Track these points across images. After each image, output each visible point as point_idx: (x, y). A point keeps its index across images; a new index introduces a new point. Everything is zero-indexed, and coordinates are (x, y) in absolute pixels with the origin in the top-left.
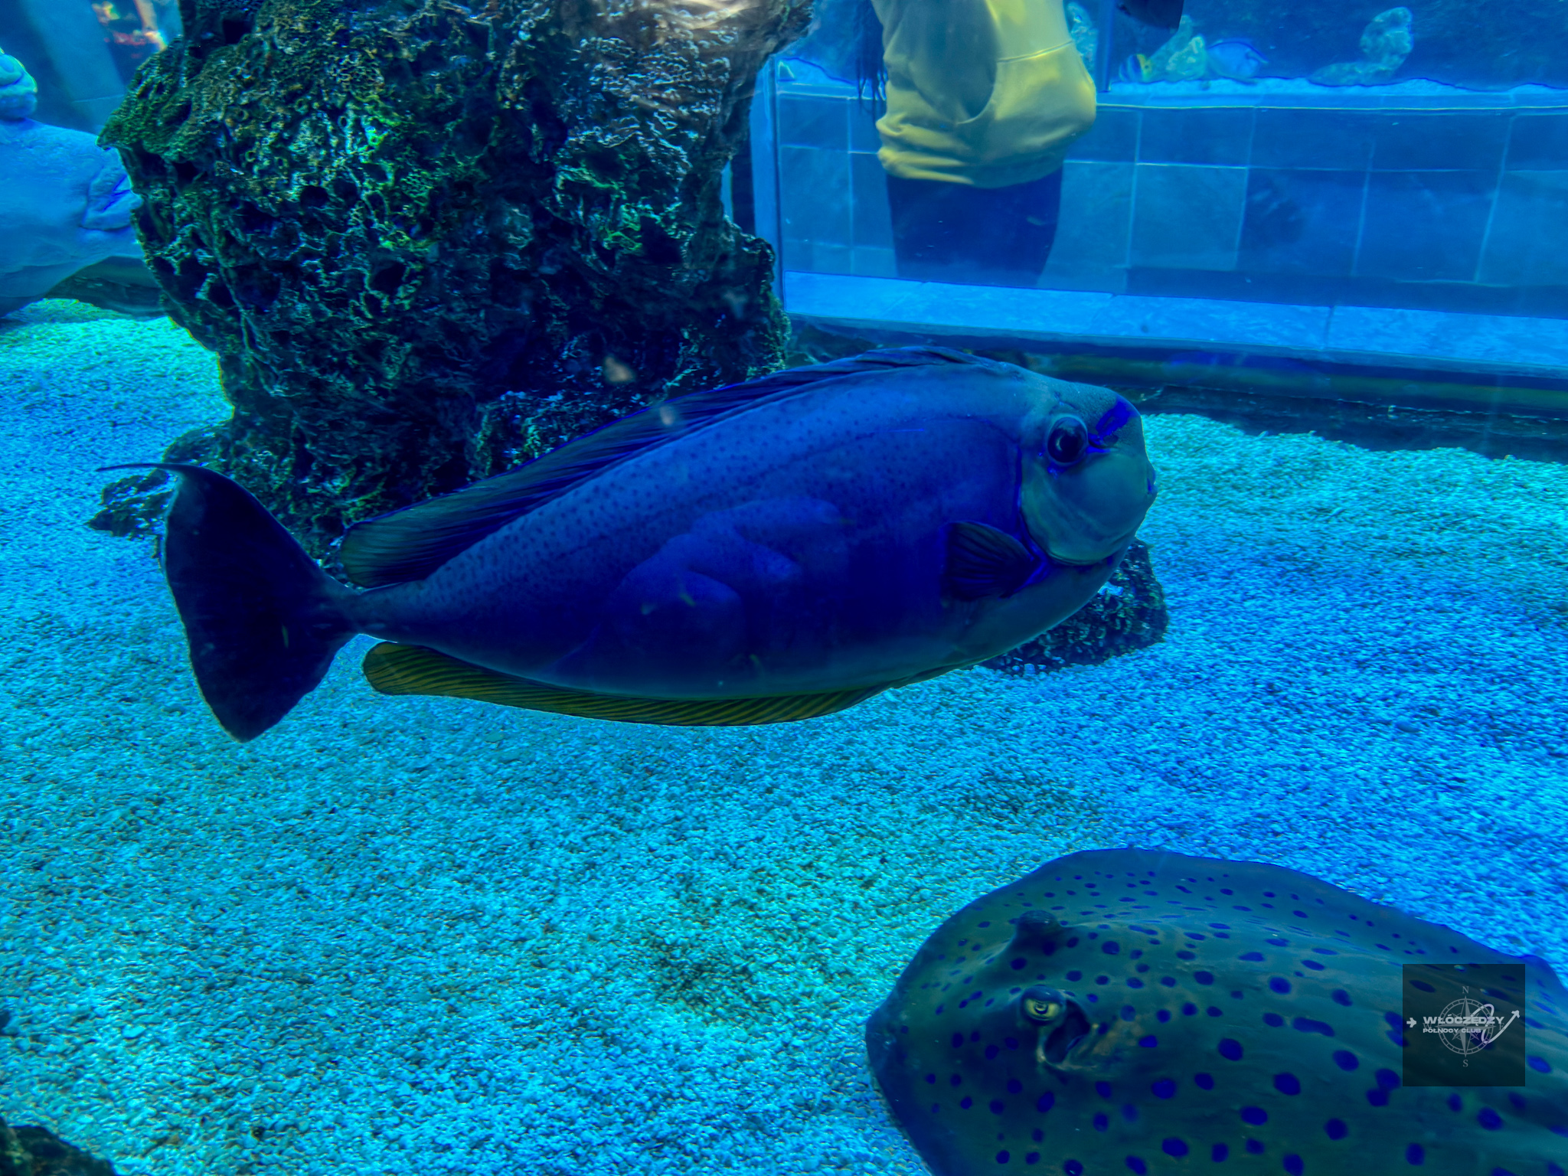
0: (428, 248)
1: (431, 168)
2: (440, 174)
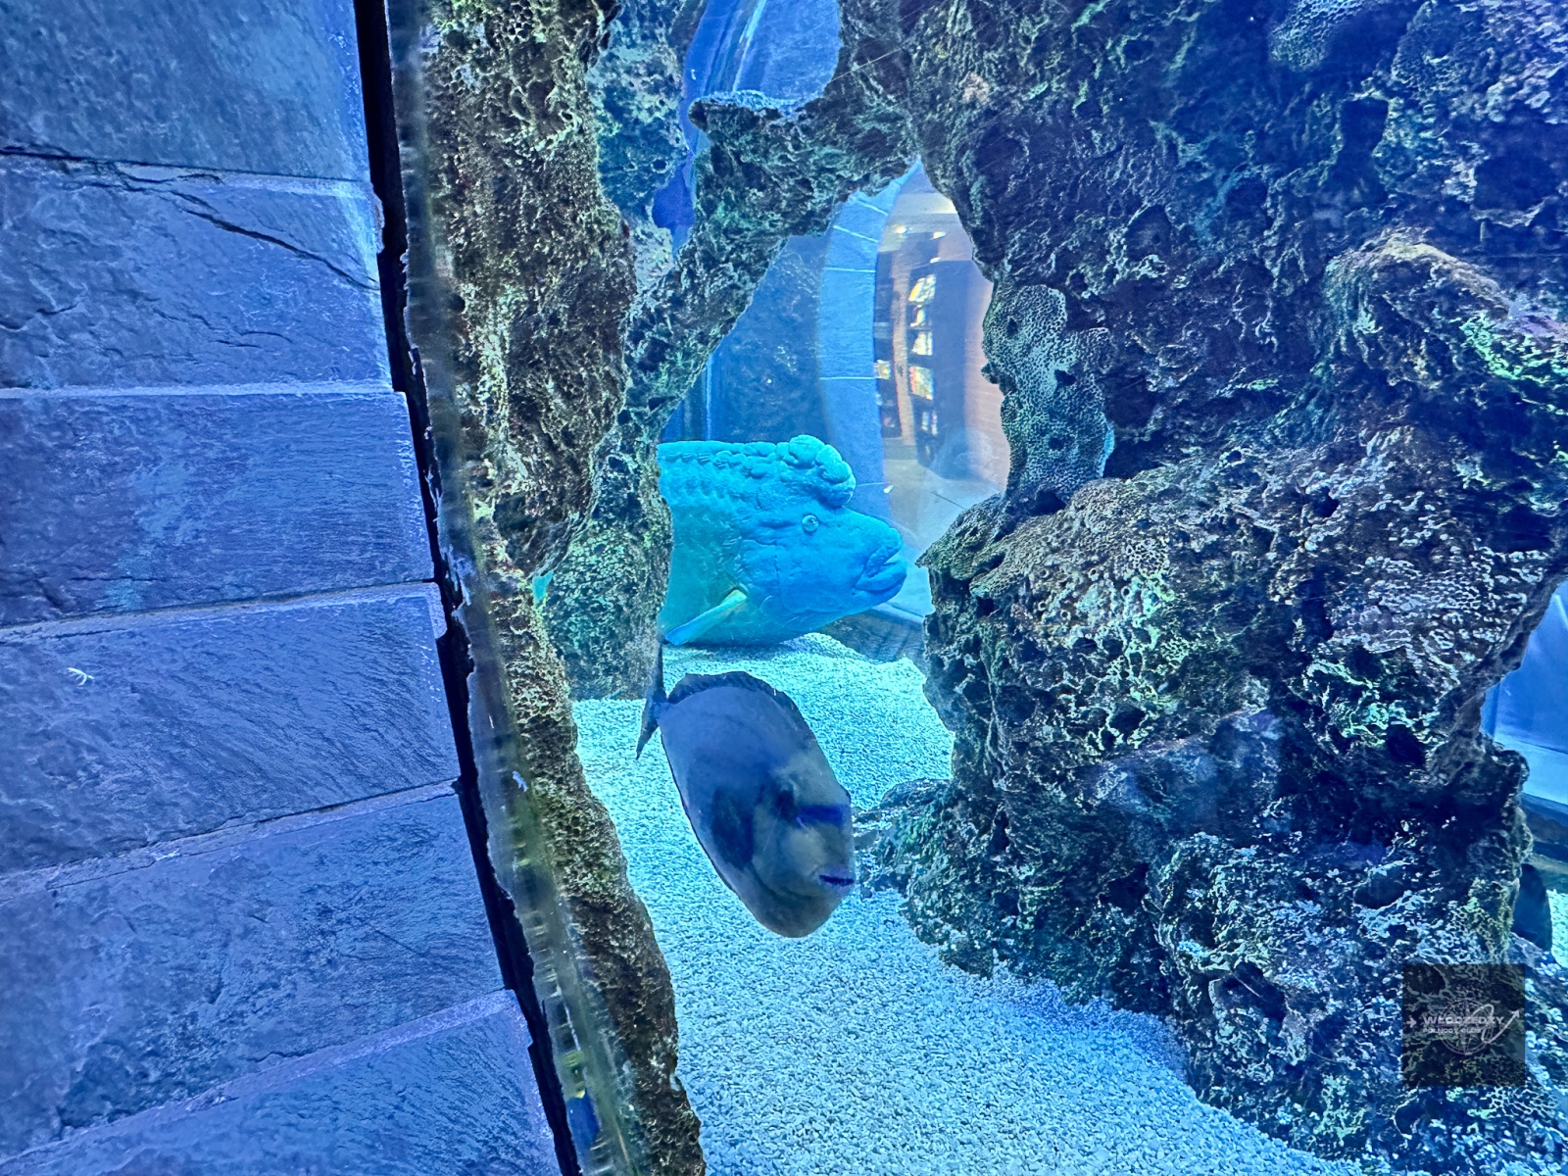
1: (1191, 638)
2: (1196, 645)
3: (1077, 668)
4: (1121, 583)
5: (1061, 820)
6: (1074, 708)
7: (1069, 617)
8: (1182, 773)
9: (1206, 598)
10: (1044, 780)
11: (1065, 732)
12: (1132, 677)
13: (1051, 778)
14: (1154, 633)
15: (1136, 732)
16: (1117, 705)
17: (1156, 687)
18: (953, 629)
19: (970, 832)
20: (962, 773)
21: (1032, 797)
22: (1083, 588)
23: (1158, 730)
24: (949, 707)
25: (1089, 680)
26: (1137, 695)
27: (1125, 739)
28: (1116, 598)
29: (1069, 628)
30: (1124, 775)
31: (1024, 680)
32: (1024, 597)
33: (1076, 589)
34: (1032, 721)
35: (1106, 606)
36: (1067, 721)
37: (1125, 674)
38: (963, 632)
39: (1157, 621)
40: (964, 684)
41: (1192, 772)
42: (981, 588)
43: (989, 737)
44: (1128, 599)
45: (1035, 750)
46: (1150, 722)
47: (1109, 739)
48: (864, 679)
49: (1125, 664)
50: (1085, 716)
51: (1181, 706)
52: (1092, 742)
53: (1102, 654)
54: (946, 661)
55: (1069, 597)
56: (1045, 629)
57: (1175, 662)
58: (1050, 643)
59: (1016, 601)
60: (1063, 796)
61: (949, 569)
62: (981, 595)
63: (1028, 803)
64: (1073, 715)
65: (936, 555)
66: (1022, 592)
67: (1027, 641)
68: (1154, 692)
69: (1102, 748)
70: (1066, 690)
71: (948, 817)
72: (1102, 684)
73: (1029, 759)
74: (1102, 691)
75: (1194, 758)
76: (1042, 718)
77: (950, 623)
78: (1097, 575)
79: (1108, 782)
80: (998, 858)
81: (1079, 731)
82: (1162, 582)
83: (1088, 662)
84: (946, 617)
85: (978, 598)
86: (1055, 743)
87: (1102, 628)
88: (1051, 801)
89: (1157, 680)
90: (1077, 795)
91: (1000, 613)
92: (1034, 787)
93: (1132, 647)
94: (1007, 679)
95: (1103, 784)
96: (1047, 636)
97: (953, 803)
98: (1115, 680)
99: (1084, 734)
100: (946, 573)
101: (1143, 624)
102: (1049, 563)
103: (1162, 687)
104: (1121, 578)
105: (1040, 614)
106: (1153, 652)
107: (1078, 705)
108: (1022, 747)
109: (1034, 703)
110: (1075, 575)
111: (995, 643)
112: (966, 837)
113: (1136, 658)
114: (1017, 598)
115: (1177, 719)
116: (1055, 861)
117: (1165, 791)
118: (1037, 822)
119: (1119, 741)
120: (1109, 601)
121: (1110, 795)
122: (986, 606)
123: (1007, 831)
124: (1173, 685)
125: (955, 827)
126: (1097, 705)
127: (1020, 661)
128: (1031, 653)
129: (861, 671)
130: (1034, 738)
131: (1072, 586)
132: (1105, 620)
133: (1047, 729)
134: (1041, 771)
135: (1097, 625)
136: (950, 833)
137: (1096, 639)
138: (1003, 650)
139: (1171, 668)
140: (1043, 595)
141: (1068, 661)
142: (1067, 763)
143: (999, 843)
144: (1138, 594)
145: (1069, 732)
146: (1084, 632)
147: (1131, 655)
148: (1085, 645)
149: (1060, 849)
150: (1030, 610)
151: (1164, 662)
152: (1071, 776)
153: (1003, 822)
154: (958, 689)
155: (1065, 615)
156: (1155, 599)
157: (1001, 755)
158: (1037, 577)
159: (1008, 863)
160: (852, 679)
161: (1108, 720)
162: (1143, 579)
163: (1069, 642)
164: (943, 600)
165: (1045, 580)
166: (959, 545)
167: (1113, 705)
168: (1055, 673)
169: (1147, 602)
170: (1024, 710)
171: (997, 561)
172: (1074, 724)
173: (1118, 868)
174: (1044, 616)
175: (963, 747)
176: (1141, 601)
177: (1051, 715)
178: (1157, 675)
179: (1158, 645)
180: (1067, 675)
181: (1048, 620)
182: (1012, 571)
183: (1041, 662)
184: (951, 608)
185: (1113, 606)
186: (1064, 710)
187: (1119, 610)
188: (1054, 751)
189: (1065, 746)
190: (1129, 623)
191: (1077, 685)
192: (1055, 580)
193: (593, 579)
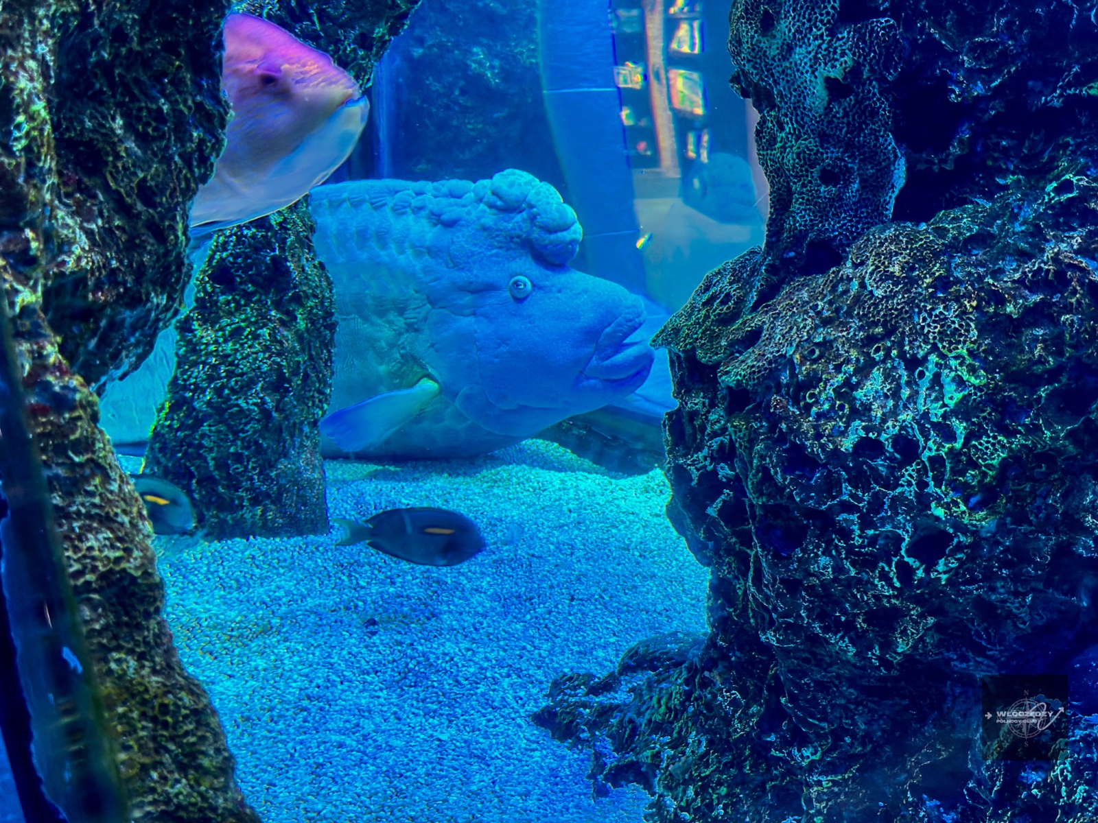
0: (984, 521)
1: (1010, 434)
2: (1018, 441)
3: (860, 479)
4: (913, 363)
5: (852, 682)
6: (858, 532)
7: (847, 411)
8: (1010, 615)
9: (1027, 379)
10: (826, 629)
11: (847, 564)
12: (932, 488)
13: (833, 626)
14: (960, 427)
15: (942, 561)
16: (915, 527)
17: (966, 502)
18: (703, 429)
19: (734, 702)
20: (722, 624)
21: (814, 654)
22: (864, 371)
23: (971, 558)
24: (701, 535)
25: (876, 494)
26: (940, 512)
27: (927, 571)
28: (908, 383)
29: (848, 425)
30: (931, 621)
31: (791, 497)
32: (788, 385)
33: (856, 372)
34: (804, 551)
35: (896, 394)
36: (850, 550)
37: (922, 485)
38: (714, 434)
39: (964, 410)
40: (718, 503)
41: (1024, 614)
42: (734, 374)
43: (751, 573)
44: (924, 384)
45: (811, 589)
46: (960, 547)
47: (905, 572)
48: (602, 500)
49: (922, 471)
50: (873, 541)
51: (1001, 526)
52: (884, 576)
53: (892, 459)
54: (695, 474)
55: (847, 383)
56: (816, 427)
57: (989, 467)
58: (823, 446)
59: (778, 392)
60: (852, 650)
61: (694, 349)
62: (732, 385)
63: (806, 660)
64: (857, 541)
65: (677, 331)
66: (784, 378)
67: (794, 444)
68: (963, 508)
69: (898, 585)
70: (847, 508)
71: (705, 683)
72: (894, 499)
73: (804, 600)
74: (893, 506)
75: (1025, 595)
76: (818, 547)
77: (697, 423)
78: (882, 353)
79: (910, 630)
80: (772, 738)
81: (866, 562)
82: (969, 361)
83: (874, 470)
84: (693, 415)
85: (729, 388)
86: (835, 580)
87: (890, 423)
88: (837, 658)
89: (965, 491)
90: (871, 648)
91: (757, 408)
92: (814, 640)
93: (931, 448)
94: (769, 496)
95: (904, 633)
96: (818, 436)
97: (710, 664)
98: (910, 492)
99: (873, 566)
100: (691, 356)
101: (944, 416)
102: (819, 339)
103: (973, 500)
104: (914, 356)
105: (808, 407)
106: (960, 453)
107: (862, 529)
108: (792, 586)
109: (807, 526)
110: (854, 354)
111: (752, 448)
112: (729, 709)
113: (937, 461)
114: (779, 386)
115: (997, 543)
116: (848, 740)
117: (989, 640)
118: (821, 686)
119: (920, 573)
120: (899, 387)
121: (915, 647)
122: (738, 399)
123: (783, 700)
124: (988, 496)
125: (715, 697)
126: (888, 527)
127: (785, 471)
128: (798, 460)
129: (598, 490)
130: (810, 574)
131: (850, 368)
132: (894, 413)
133: (823, 560)
134: (821, 617)
135: (884, 420)
136: (709, 706)
137: (883, 437)
138: (762, 458)
139: (985, 475)
140: (813, 380)
141: (846, 469)
142: (854, 606)
143: (772, 718)
144: (937, 377)
145: (853, 564)
146: (867, 429)
147: (930, 458)
148: (868, 447)
149: (854, 723)
150: (796, 403)
151: (975, 465)
152: (860, 623)
153: (778, 690)
154: (712, 511)
155: (842, 407)
156: (960, 382)
157: (767, 598)
158: (804, 359)
159: (785, 743)
160: (587, 501)
161: (904, 545)
162: (942, 356)
163: (847, 444)
164: (688, 392)
165: (815, 361)
166: (707, 317)
167: (909, 527)
168: (831, 486)
169: (949, 388)
170: (794, 538)
171: (753, 337)
172: (859, 554)
173: (932, 746)
174: (814, 409)
175: (721, 589)
176: (942, 387)
177: (829, 542)
178: (966, 484)
179: (966, 444)
180: (847, 488)
181: (819, 416)
182: (770, 351)
183: (814, 472)
184: (697, 402)
185: (906, 393)
186: (846, 534)
187: (913, 398)
188: (836, 590)
189: (850, 583)
190: (926, 415)
191: (860, 500)
192: (828, 362)
193: (230, 374)
